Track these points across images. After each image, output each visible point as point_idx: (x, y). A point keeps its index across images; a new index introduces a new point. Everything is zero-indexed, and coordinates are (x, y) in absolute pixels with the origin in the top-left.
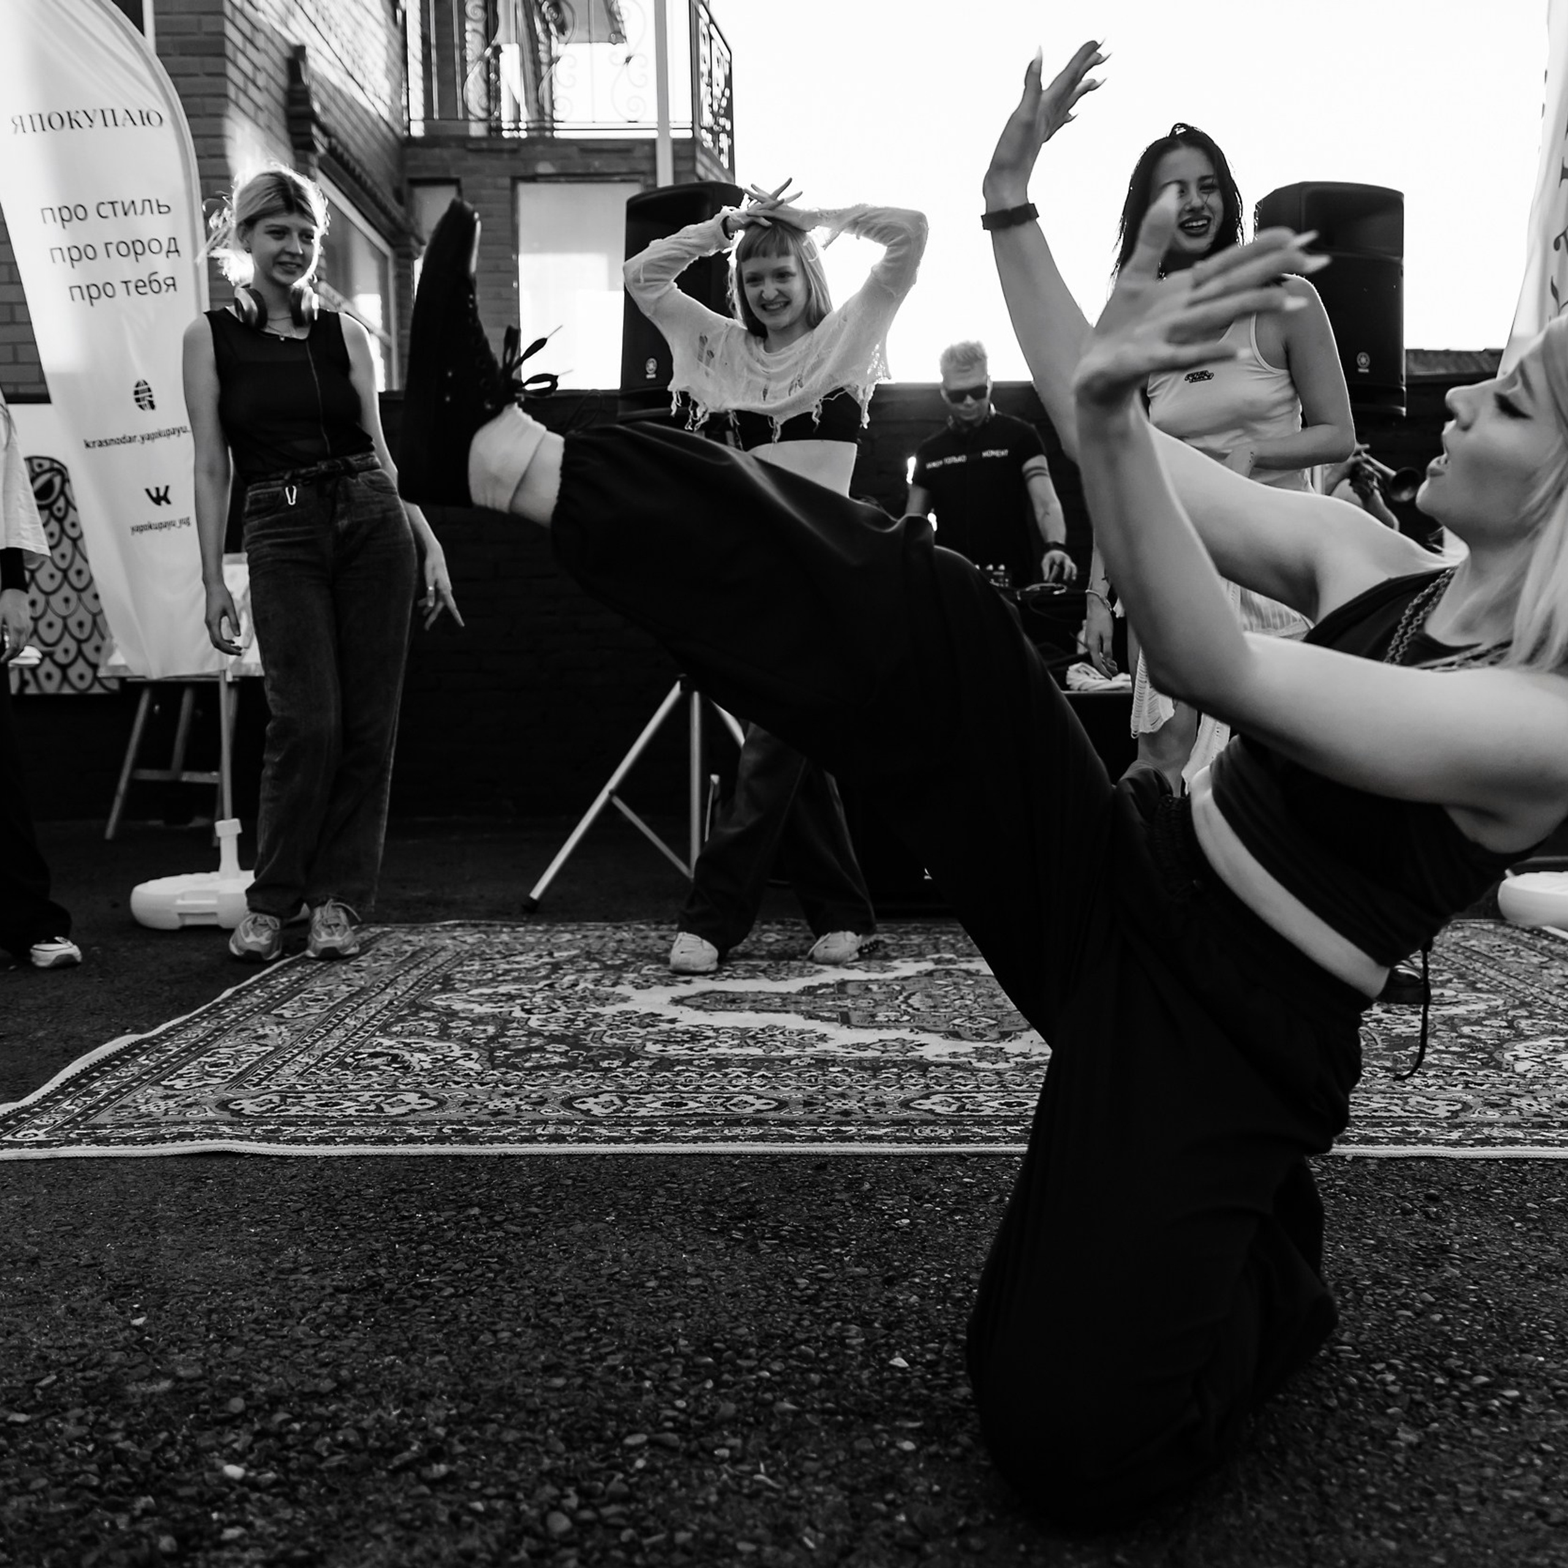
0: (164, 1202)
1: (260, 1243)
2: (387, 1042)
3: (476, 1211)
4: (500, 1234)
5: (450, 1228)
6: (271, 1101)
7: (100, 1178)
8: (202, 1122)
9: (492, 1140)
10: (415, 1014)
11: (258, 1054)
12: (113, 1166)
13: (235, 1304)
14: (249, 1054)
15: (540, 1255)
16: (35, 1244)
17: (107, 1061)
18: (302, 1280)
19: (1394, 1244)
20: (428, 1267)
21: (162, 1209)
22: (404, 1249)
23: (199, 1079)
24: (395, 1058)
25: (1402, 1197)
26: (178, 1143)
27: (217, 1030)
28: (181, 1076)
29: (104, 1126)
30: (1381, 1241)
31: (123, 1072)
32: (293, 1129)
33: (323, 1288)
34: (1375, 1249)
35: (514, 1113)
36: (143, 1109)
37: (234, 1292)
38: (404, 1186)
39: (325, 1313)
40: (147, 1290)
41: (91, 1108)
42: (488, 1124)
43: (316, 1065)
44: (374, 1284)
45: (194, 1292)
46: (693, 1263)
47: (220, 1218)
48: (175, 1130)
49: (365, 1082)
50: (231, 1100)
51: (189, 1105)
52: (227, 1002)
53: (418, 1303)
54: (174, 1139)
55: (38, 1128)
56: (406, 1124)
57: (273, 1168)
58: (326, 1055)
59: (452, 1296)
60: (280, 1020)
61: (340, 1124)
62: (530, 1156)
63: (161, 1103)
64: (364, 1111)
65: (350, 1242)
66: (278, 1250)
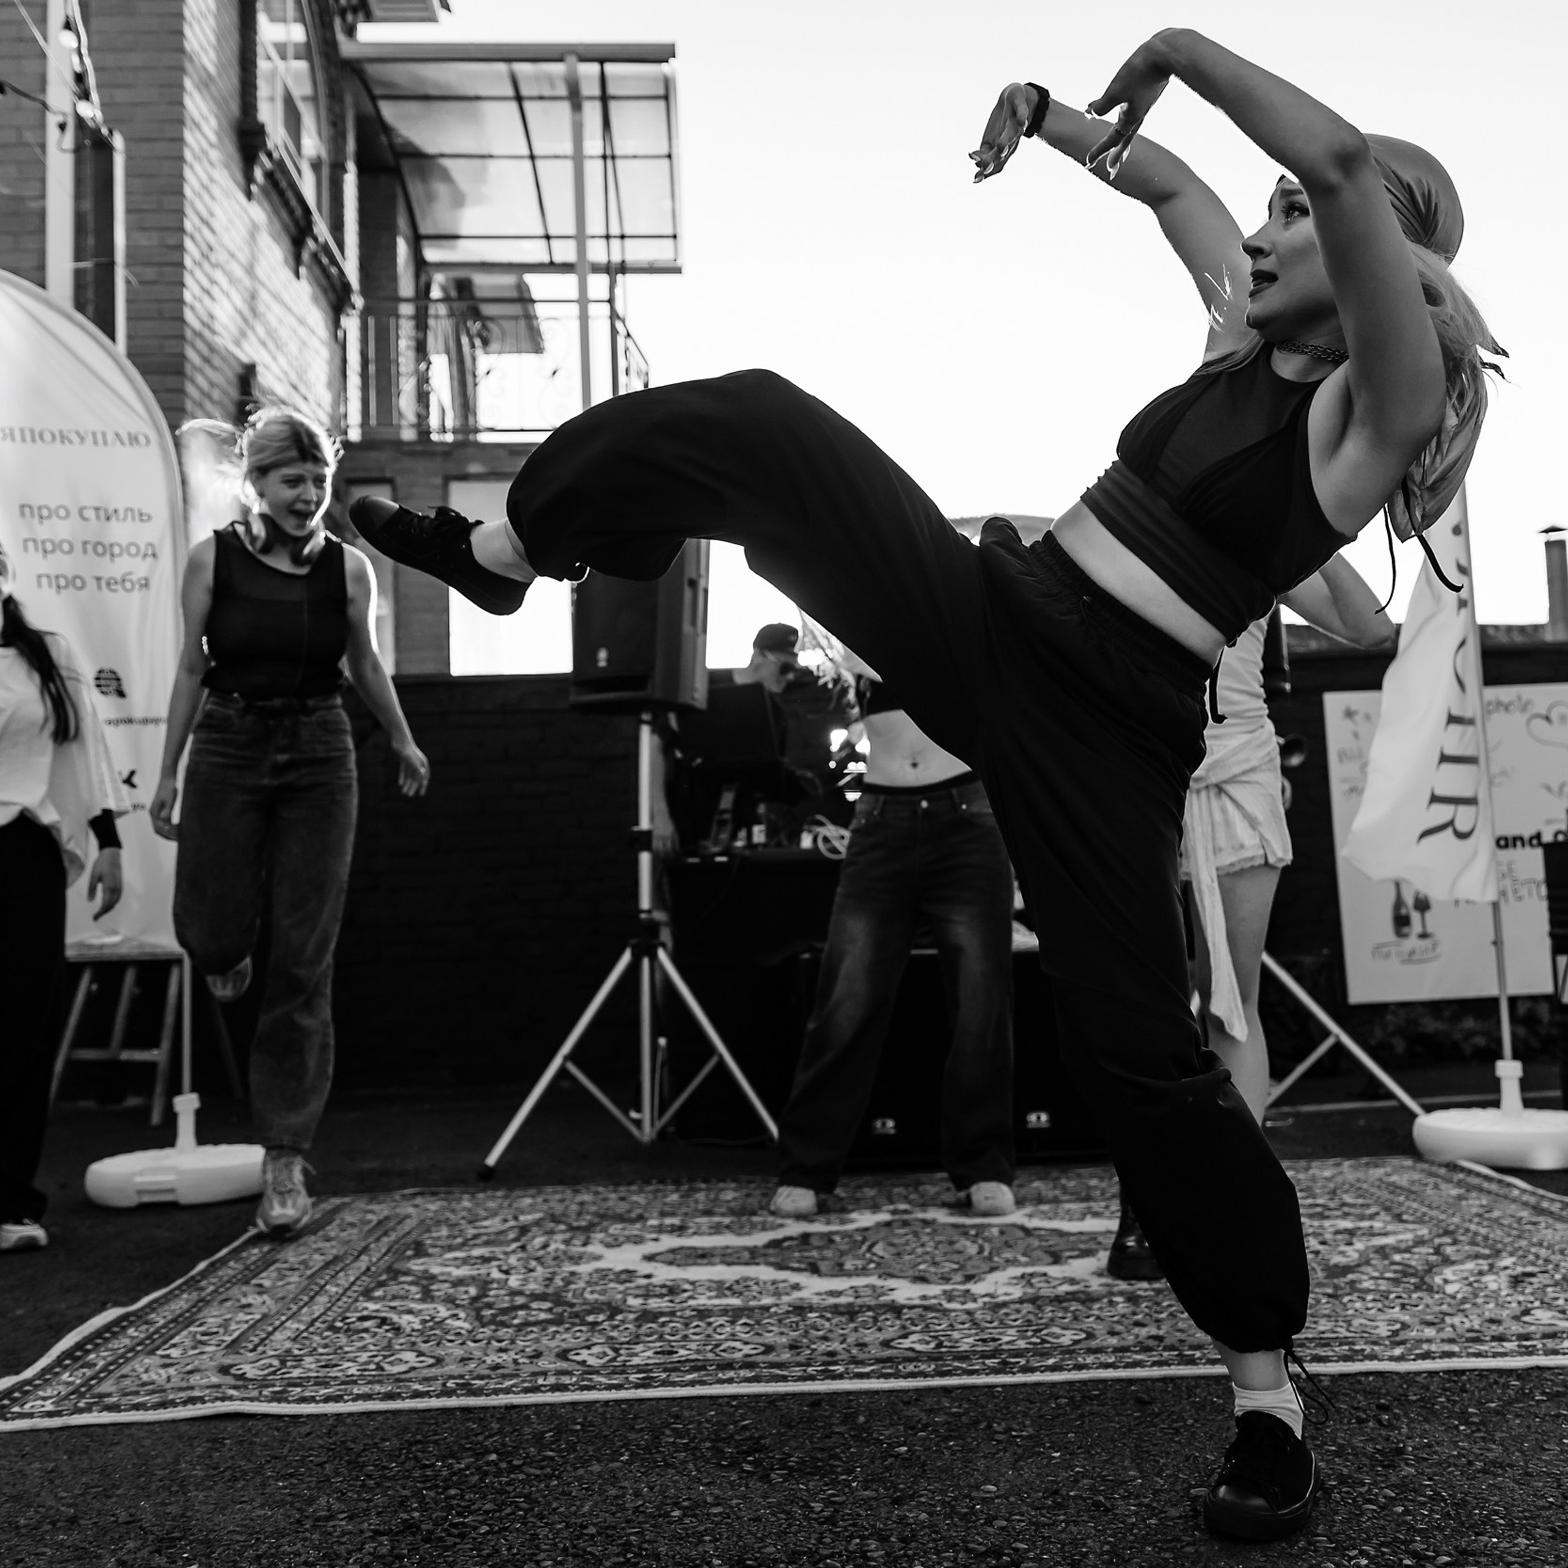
0: (186, 1462)
1: (290, 1495)
2: (372, 1306)
3: (493, 1457)
4: (521, 1476)
5: (472, 1474)
6: (271, 1366)
7: (117, 1444)
8: (208, 1387)
9: (496, 1392)
10: (395, 1278)
11: (247, 1322)
12: (127, 1431)
13: (282, 1549)
14: (238, 1323)
15: (564, 1493)
16: (70, 1506)
17: (98, 1334)
18: (340, 1526)
19: (1353, 1449)
20: (459, 1509)
21: (186, 1469)
22: (432, 1494)
23: (194, 1348)
24: (384, 1321)
25: (1356, 1409)
26: (190, 1406)
27: (200, 1301)
28: (174, 1346)
29: (109, 1395)
30: (1341, 1446)
31: (115, 1344)
32: (299, 1390)
33: (362, 1532)
34: (1337, 1454)
35: (512, 1366)
36: (145, 1377)
37: (277, 1540)
38: (419, 1437)
39: (370, 1554)
40: (191, 1542)
41: (92, 1379)
42: (489, 1377)
43: (306, 1330)
44: (410, 1527)
45: (238, 1542)
46: (711, 1494)
47: (246, 1474)
48: (183, 1394)
49: (360, 1344)
50: (232, 1366)
51: (191, 1372)
52: (204, 1274)
53: (458, 1540)
54: (185, 1403)
55: (44, 1399)
56: (410, 1380)
57: (287, 1427)
58: (316, 1320)
59: (487, 1533)
60: (261, 1290)
61: (343, 1383)
62: (536, 1405)
63: (162, 1371)
64: (365, 1370)
65: (378, 1491)
66: (311, 1501)
